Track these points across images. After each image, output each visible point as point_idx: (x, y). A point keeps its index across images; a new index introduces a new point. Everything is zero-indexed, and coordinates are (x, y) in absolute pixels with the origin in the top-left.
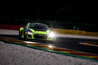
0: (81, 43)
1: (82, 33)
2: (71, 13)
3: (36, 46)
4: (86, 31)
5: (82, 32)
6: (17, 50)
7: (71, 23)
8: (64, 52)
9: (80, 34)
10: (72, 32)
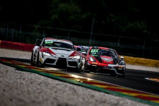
0: (148, 79)
2: (145, 31)
3: (62, 77)
6: (24, 79)
7: (144, 47)
8: (98, 86)
10: (145, 62)
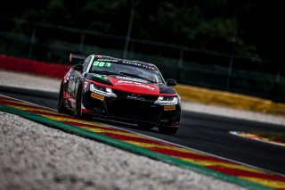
0: (235, 133)
1: (261, 106)
2: (234, 40)
4: (275, 100)
5: (261, 103)
7: (229, 71)
9: (253, 108)
10: (231, 101)
